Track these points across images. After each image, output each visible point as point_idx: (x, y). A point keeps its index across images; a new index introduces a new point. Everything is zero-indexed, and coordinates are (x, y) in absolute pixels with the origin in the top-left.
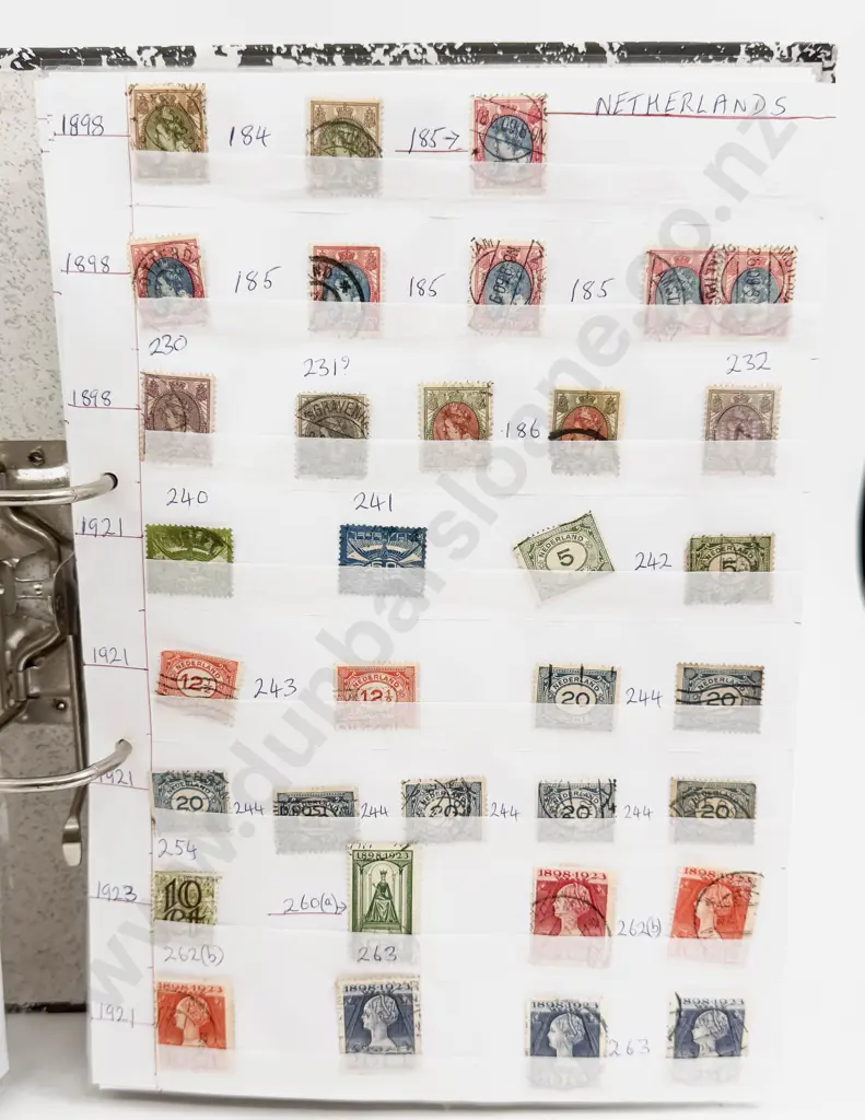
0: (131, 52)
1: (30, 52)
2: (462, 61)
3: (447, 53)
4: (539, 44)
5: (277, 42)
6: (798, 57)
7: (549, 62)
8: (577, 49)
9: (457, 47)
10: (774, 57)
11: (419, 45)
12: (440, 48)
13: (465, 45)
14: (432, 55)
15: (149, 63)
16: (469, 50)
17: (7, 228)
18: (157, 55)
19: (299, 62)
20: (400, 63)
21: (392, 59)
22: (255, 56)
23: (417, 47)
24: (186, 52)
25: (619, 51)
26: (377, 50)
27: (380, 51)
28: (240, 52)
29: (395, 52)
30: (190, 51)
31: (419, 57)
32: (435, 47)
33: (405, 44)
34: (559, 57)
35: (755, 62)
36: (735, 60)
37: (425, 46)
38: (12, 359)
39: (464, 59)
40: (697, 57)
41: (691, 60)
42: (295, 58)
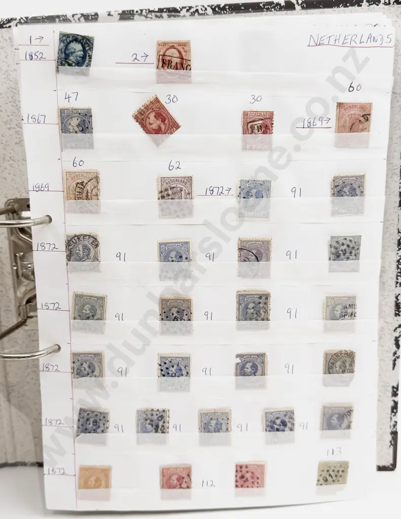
0: (69, 16)
1: (24, 19)
2: (224, 13)
3: (217, 9)
4: (261, 3)
5: (136, 9)
6: (394, 3)
7: (267, 11)
8: (280, 4)
9: (221, 6)
10: (381, 3)
11: (203, 6)
12: (213, 7)
13: (225, 5)
14: (209, 11)
15: (77, 21)
16: (227, 7)
17: (15, 100)
18: (81, 17)
19: (146, 17)
20: (194, 15)
21: (190, 14)
22: (127, 15)
23: (202, 7)
24: (94, 15)
25: (301, 4)
26: (183, 10)
27: (184, 10)
28: (119, 14)
29: (192, 10)
30: (96, 14)
31: (203, 12)
32: (211, 7)
33: (196, 6)
34: (271, 8)
35: (371, 6)
36: (361, 6)
37: (206, 6)
38: (19, 161)
39: (225, 12)
40: (341, 5)
41: (338, 7)
42: (144, 16)
